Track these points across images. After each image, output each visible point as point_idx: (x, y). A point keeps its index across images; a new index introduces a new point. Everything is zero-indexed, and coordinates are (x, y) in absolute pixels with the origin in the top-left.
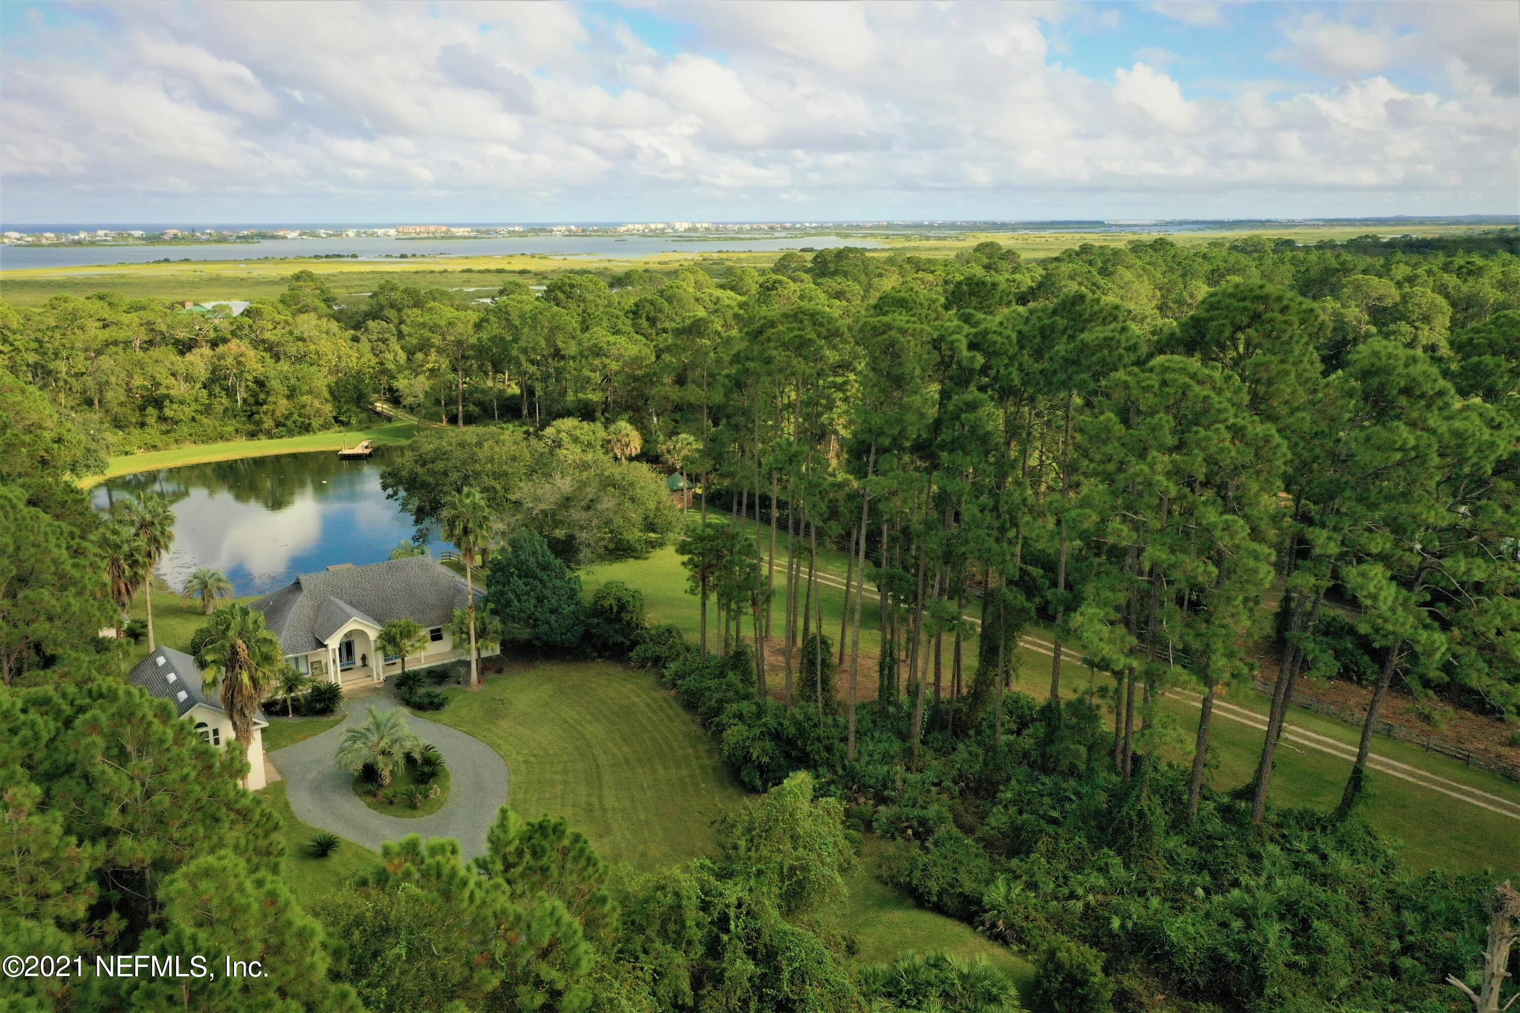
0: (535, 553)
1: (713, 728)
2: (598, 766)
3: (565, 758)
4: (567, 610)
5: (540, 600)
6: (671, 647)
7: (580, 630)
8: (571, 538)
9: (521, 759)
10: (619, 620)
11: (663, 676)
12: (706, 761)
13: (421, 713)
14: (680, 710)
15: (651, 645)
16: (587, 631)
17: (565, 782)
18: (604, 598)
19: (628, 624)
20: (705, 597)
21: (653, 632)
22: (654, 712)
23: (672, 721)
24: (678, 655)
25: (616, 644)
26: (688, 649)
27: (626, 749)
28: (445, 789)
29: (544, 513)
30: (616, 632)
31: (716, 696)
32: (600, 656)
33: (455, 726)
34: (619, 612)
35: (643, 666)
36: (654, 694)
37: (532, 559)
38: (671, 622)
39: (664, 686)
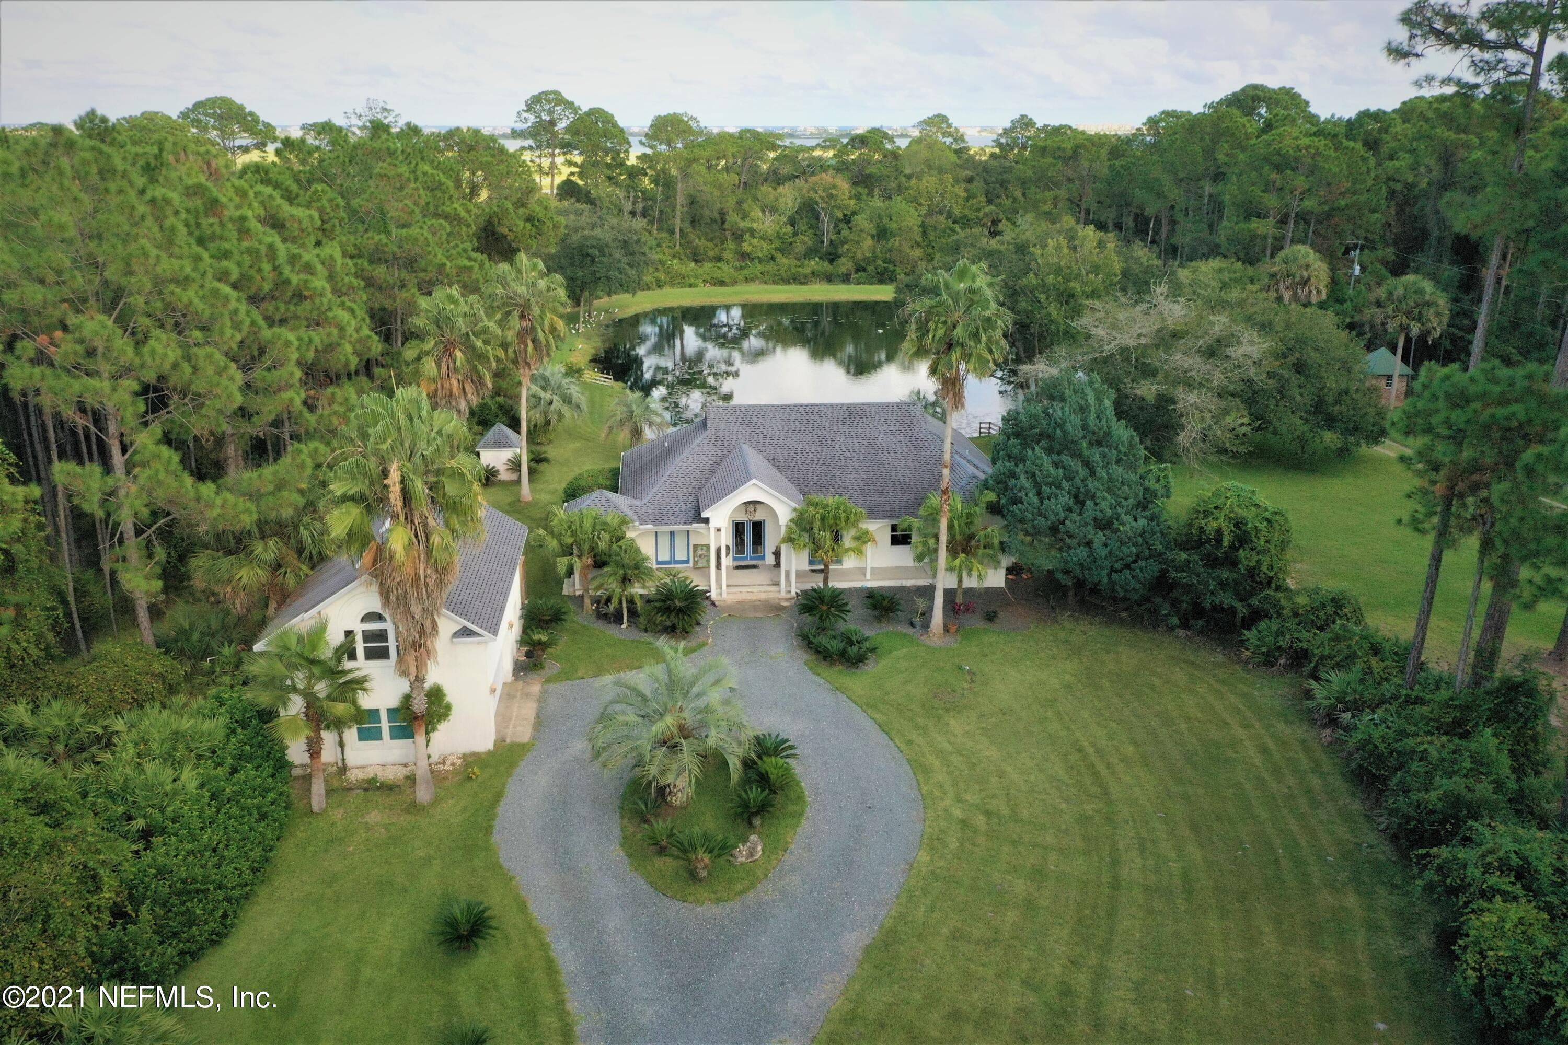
0: (1083, 409)
1: (1430, 875)
2: (1115, 885)
3: (1050, 839)
4: (1130, 525)
5: (1079, 500)
6: (1337, 638)
7: (1149, 570)
8: (1164, 401)
9: (958, 813)
10: (1231, 561)
11: (1308, 694)
12: (1393, 945)
13: (823, 668)
14: (1337, 782)
15: (1291, 624)
16: (1163, 572)
17: (1030, 905)
18: (1206, 514)
19: (1252, 573)
20: (1443, 539)
21: (1302, 600)
22: (1276, 772)
23: (1315, 804)
24: (1351, 657)
25: (1218, 609)
26: (1376, 650)
27: (1194, 852)
28: (775, 846)
29: (1124, 351)
30: (1223, 585)
31: (1444, 784)
32: (1185, 625)
33: (868, 706)
34: (1234, 548)
35: (1268, 661)
36: (1280, 726)
37: (1076, 420)
38: (1345, 585)
39: (1309, 717)
